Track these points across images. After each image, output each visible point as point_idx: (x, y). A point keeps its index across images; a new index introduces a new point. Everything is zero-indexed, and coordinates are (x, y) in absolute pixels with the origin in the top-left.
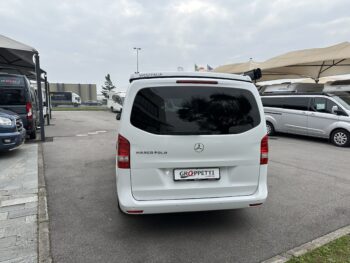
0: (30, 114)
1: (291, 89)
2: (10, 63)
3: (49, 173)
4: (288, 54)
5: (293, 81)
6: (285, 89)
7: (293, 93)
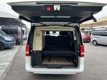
0: (18, 37)
1: (104, 29)
2: (16, 23)
3: (18, 55)
4: (103, 17)
5: (105, 27)
6: (102, 29)
7: (105, 30)
